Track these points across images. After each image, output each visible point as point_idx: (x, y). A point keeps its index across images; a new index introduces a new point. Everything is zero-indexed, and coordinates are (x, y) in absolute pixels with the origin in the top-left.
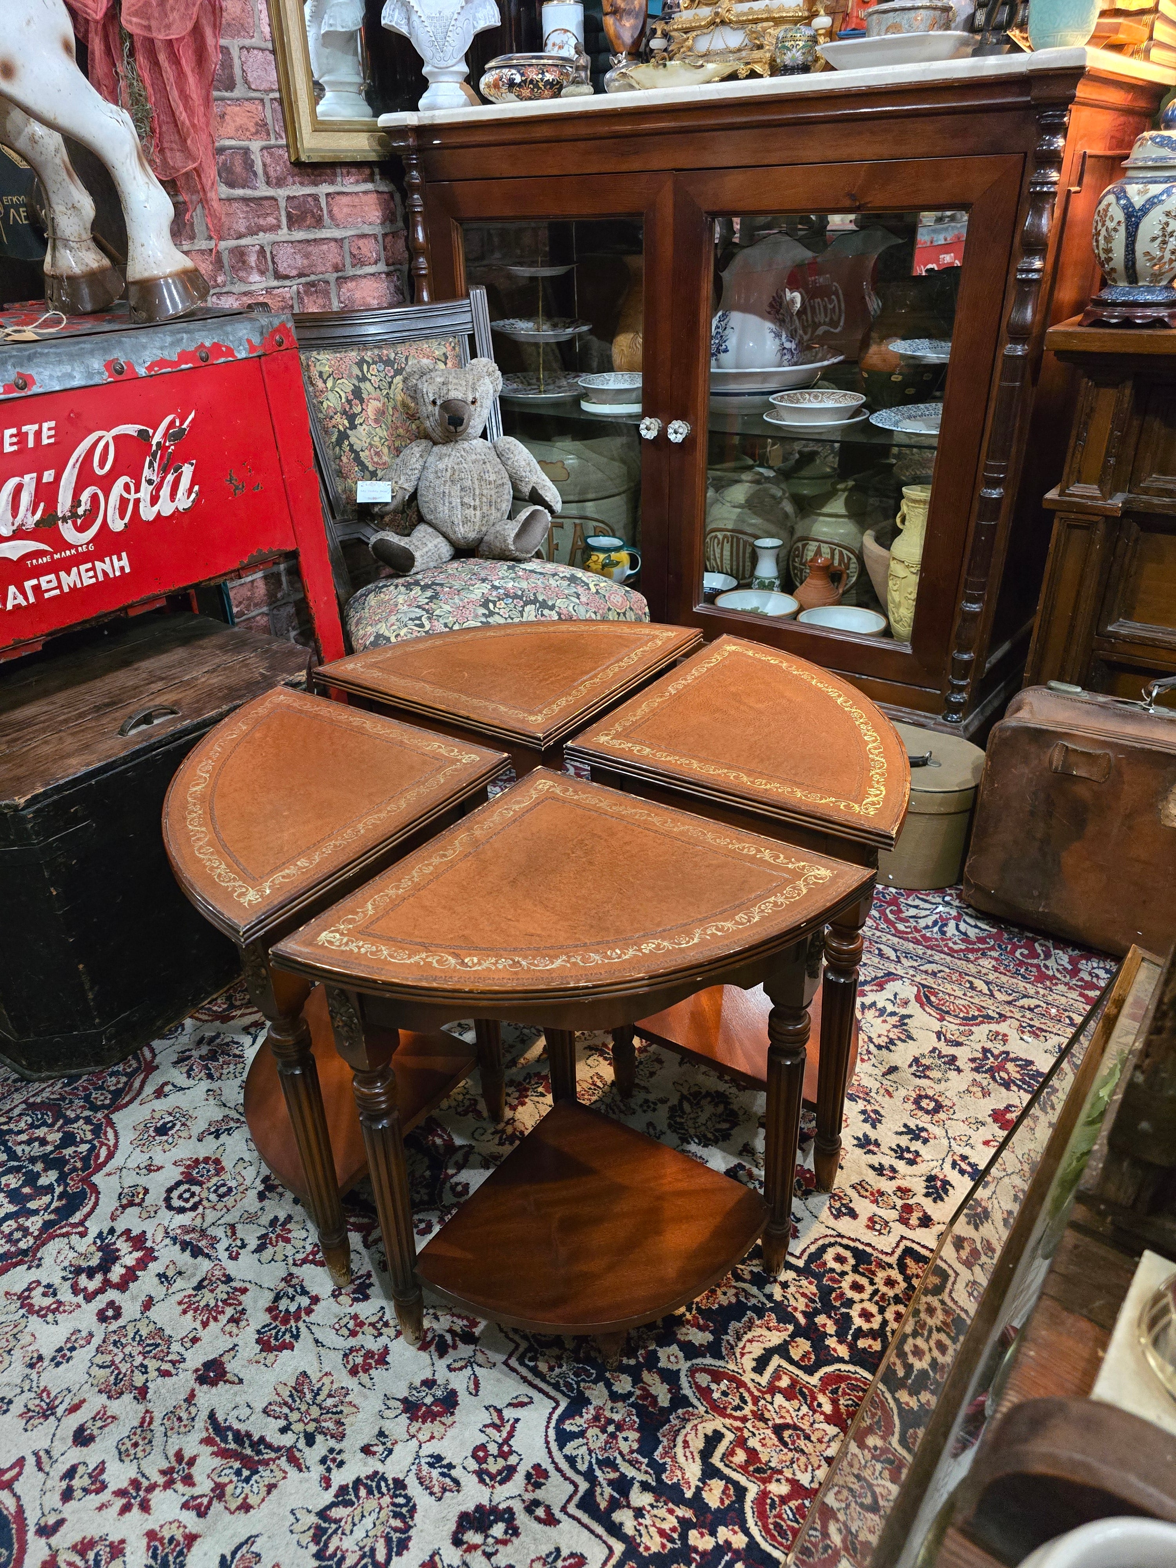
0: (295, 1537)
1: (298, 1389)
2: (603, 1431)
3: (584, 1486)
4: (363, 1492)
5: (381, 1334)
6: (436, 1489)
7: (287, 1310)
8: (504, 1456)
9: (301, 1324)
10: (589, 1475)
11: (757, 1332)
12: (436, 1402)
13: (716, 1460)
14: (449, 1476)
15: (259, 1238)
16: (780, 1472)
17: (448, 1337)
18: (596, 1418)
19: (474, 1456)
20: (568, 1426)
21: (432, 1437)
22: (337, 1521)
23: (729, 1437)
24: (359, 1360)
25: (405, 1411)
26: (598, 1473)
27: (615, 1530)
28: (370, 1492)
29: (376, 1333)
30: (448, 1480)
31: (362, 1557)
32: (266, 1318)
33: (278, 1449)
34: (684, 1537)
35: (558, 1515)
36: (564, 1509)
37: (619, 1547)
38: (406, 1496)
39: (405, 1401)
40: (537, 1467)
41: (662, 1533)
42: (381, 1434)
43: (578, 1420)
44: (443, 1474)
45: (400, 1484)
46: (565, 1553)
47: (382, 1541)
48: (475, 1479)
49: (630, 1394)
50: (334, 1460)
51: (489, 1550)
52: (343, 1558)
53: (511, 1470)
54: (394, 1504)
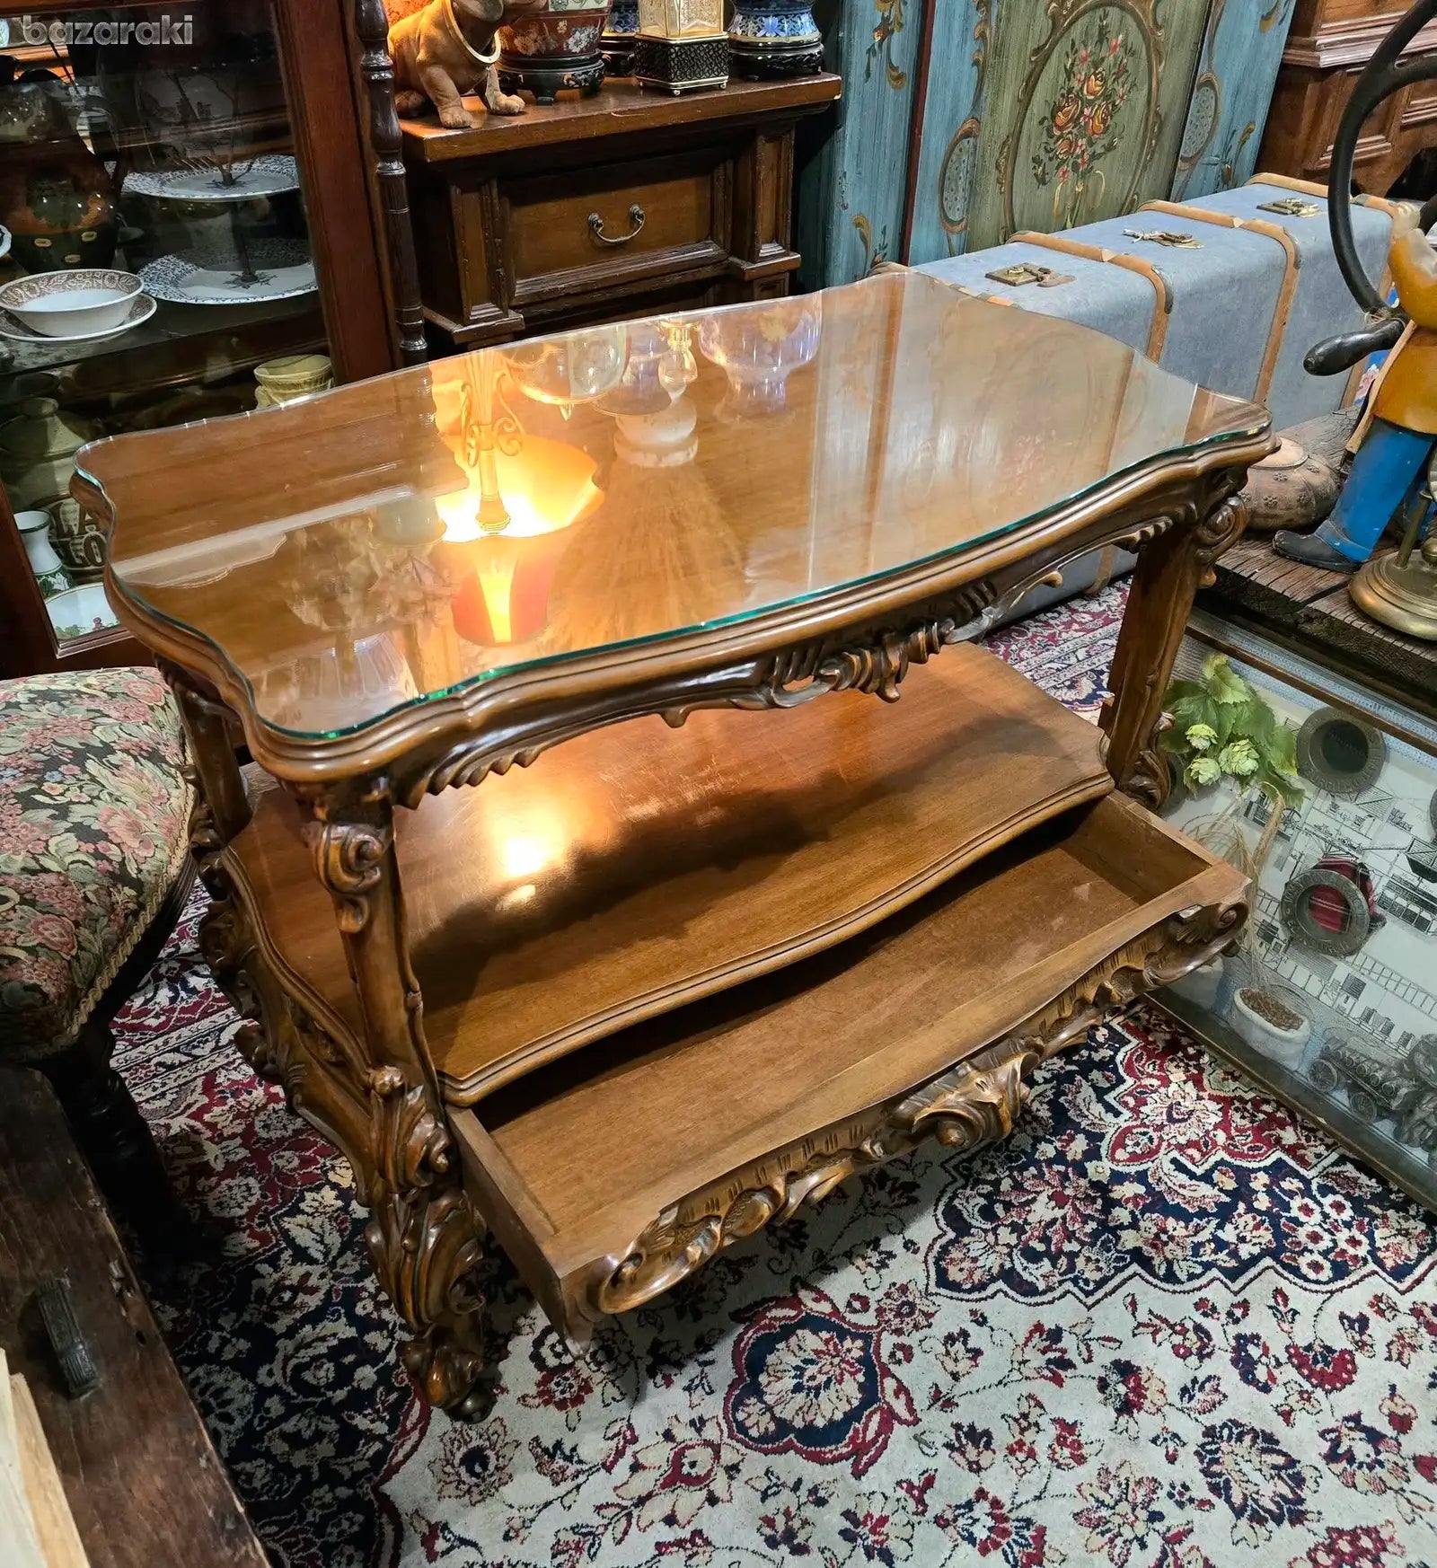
0: (1261, 1542)
1: (1097, 1525)
2: (1166, 1244)
3: (1215, 1273)
4: (1215, 1468)
5: (1037, 1424)
6: (1217, 1397)
7: (990, 1529)
8: (1184, 1332)
9: (1012, 1516)
10: (1208, 1266)
11: (1079, 1101)
12: (1125, 1382)
13: (1199, 1171)
14: (1203, 1384)
15: (870, 1556)
16: (1207, 1132)
17: (1051, 1355)
18: (1154, 1246)
19: (1184, 1357)
20: (1162, 1272)
21: (1162, 1392)
22: (1245, 1497)
23: (1175, 1154)
24: (1067, 1452)
25: (1131, 1414)
26: (1205, 1259)
27: (1254, 1260)
28: (1216, 1461)
29: (1034, 1429)
30: (1208, 1386)
31: (1280, 1478)
32: (996, 1556)
33: (1164, 1554)
34: (1259, 1212)
35: (1240, 1298)
36: (1236, 1294)
37: (1268, 1261)
38: (1222, 1428)
39: (1120, 1411)
40: (1197, 1306)
41: (1257, 1227)
42: (1154, 1441)
43: (1156, 1262)
44: (1202, 1388)
45: (1210, 1432)
46: (1272, 1302)
47: (1264, 1457)
48: (1206, 1360)
49: (1132, 1213)
50: (1181, 1494)
51: (1273, 1362)
52: (1281, 1496)
53: (1198, 1328)
54: (1230, 1438)
